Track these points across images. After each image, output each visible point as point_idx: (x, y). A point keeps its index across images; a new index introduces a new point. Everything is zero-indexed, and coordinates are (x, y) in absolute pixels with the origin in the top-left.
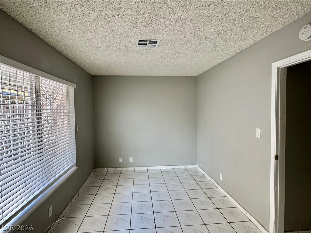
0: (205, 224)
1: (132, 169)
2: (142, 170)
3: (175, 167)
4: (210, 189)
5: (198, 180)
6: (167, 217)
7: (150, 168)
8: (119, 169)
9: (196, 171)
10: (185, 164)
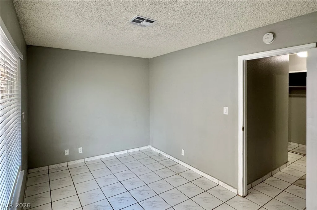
0: (190, 198)
1: (82, 161)
2: (94, 161)
3: (130, 151)
4: (174, 166)
5: (158, 160)
6: (154, 203)
7: (103, 157)
8: (65, 164)
9: (150, 152)
10: (138, 147)
